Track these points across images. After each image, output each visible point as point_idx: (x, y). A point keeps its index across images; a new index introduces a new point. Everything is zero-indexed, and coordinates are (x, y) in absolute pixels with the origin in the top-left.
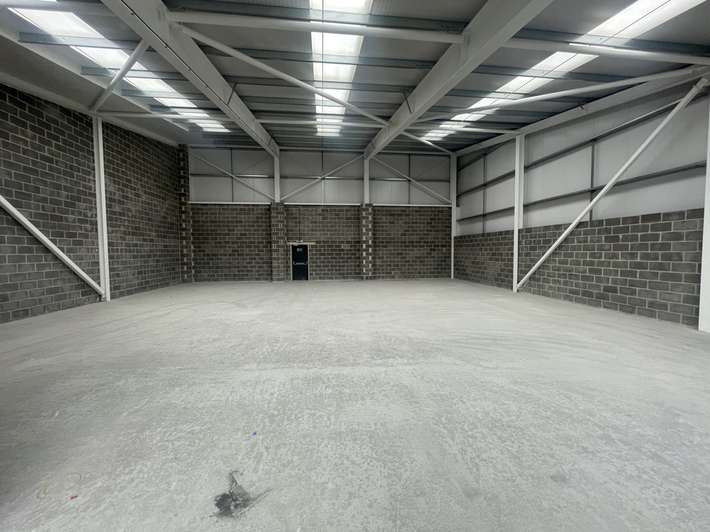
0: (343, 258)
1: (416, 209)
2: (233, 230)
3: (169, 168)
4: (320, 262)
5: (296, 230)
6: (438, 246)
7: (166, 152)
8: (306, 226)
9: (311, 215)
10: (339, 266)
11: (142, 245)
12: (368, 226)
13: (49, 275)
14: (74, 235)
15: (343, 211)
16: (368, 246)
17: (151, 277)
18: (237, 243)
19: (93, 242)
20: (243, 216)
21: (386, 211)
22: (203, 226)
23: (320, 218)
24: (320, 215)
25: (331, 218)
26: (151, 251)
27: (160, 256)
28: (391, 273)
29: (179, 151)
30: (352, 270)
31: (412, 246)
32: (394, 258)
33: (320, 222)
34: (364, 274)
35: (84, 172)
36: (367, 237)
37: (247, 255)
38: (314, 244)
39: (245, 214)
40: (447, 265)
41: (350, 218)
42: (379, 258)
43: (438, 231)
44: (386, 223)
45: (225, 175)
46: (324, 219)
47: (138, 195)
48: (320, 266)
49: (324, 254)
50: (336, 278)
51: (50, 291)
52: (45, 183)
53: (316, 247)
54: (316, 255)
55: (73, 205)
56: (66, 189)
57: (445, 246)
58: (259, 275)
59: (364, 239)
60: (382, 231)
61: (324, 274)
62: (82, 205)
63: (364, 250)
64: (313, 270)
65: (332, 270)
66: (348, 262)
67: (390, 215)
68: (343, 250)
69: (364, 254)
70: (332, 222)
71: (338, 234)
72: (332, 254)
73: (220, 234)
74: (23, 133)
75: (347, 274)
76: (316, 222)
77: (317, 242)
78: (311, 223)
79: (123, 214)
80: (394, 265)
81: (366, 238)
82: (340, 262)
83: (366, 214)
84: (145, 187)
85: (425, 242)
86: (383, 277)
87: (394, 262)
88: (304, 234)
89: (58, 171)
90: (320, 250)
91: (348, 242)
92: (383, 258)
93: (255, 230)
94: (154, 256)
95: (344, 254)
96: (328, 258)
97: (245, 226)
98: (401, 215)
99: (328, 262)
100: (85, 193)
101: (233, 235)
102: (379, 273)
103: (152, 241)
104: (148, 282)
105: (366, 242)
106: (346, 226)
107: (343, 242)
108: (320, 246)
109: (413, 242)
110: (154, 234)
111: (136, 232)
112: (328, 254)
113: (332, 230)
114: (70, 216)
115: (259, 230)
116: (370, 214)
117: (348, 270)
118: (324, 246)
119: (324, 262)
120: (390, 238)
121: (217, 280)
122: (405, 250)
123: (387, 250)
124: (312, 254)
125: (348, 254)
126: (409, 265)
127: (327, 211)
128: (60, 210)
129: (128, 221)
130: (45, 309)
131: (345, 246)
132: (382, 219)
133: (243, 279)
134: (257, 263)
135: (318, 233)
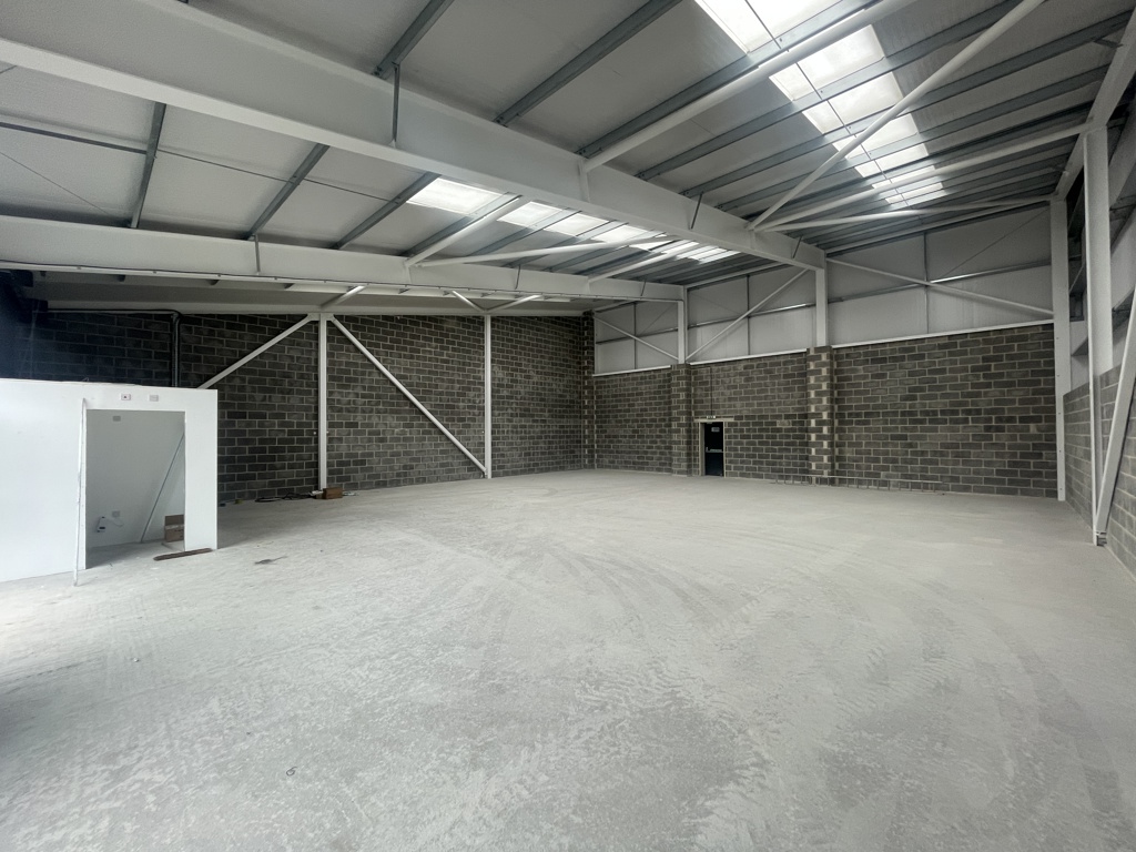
0: (780, 444)
1: (941, 342)
2: (633, 405)
3: (570, 341)
4: (742, 449)
5: (707, 401)
6: (1011, 419)
7: (567, 326)
8: (720, 394)
9: (729, 376)
10: (773, 457)
11: (531, 427)
12: (820, 387)
13: (442, 452)
14: (463, 420)
15: (779, 364)
16: (821, 423)
17: (541, 459)
18: (637, 421)
19: (480, 425)
20: (643, 387)
21: (866, 354)
22: (605, 402)
23: (741, 380)
24: (741, 374)
25: (758, 379)
26: (542, 432)
27: (553, 437)
28: (878, 475)
29: (584, 319)
30: (795, 464)
31: (931, 421)
32: (885, 445)
33: (741, 386)
34: (814, 473)
35: (475, 365)
36: (820, 406)
37: (648, 437)
38: (732, 420)
39: (646, 383)
40: (1045, 465)
41: (793, 376)
42: (851, 445)
43: (1011, 384)
44: (865, 377)
45: (627, 338)
46: (747, 380)
47: (529, 377)
48: (741, 456)
49: (748, 437)
50: (768, 477)
51: (442, 465)
52: (443, 380)
53: (736, 424)
54: (736, 437)
55: (464, 395)
56: (459, 382)
57: (1036, 420)
58: (661, 464)
59: (813, 410)
60: (857, 393)
61: (748, 469)
62: (472, 394)
63: (814, 430)
64: (731, 462)
65: (761, 463)
66: (788, 450)
67: (874, 361)
68: (779, 430)
69: (813, 437)
70: (760, 385)
71: (771, 404)
72: (761, 437)
73: (620, 411)
74: (429, 346)
75: (787, 471)
76: (735, 387)
77: (737, 418)
78: (728, 388)
79: (512, 398)
80: (885, 460)
81: (816, 408)
82: (774, 450)
83: (816, 366)
84: (537, 367)
85: (969, 412)
86: (860, 483)
87: (887, 453)
88: (717, 407)
89: (453, 369)
90: (742, 431)
91: (787, 417)
92: (860, 444)
93: (656, 404)
94: (546, 437)
95: (781, 437)
96: (754, 444)
97: (646, 399)
98: (903, 358)
99: (755, 450)
100: (474, 383)
101: (633, 411)
102: (852, 474)
103: (544, 421)
104: (537, 464)
105: (817, 415)
106: (785, 389)
107: (779, 417)
108: (742, 424)
109: (935, 413)
110: (547, 414)
111: (525, 413)
112: (755, 437)
113: (761, 398)
114: (461, 404)
115: (660, 403)
116: (824, 364)
117: (788, 464)
118: (748, 424)
119: (748, 449)
120: (875, 407)
121: (616, 468)
122: (914, 429)
123: (867, 430)
124: (730, 437)
125: (788, 437)
126: (923, 462)
127: (752, 367)
128: (453, 400)
129: (517, 404)
130: (438, 479)
131: (782, 424)
132: (856, 370)
133: (643, 469)
134: (658, 448)
135: (738, 404)
